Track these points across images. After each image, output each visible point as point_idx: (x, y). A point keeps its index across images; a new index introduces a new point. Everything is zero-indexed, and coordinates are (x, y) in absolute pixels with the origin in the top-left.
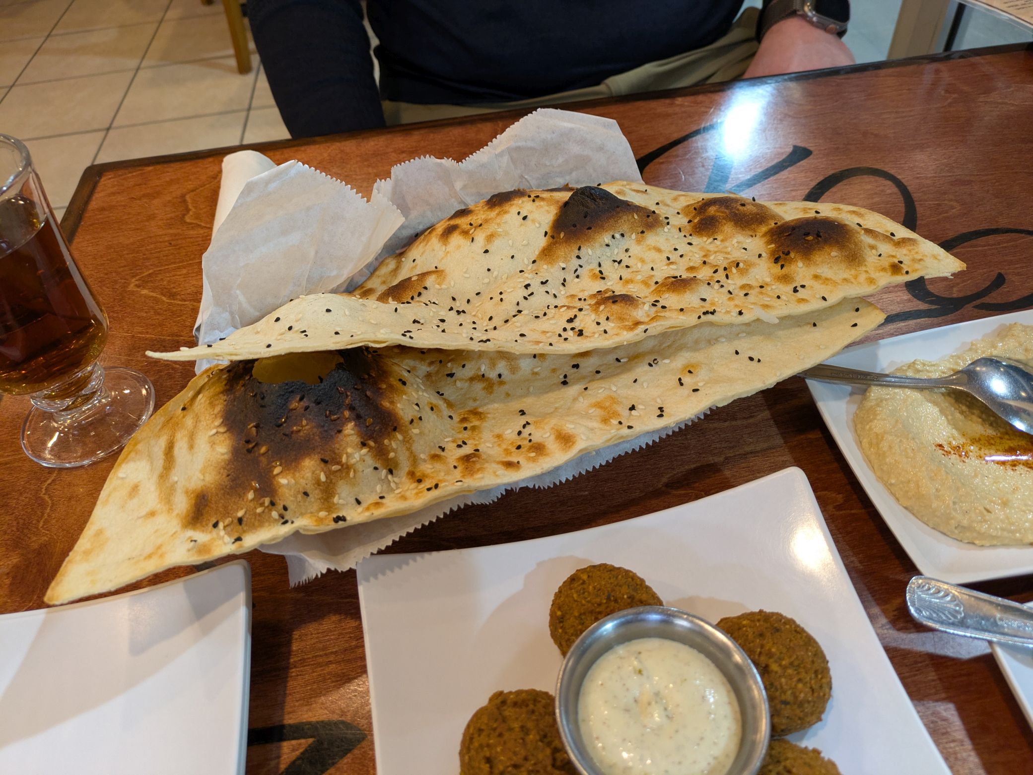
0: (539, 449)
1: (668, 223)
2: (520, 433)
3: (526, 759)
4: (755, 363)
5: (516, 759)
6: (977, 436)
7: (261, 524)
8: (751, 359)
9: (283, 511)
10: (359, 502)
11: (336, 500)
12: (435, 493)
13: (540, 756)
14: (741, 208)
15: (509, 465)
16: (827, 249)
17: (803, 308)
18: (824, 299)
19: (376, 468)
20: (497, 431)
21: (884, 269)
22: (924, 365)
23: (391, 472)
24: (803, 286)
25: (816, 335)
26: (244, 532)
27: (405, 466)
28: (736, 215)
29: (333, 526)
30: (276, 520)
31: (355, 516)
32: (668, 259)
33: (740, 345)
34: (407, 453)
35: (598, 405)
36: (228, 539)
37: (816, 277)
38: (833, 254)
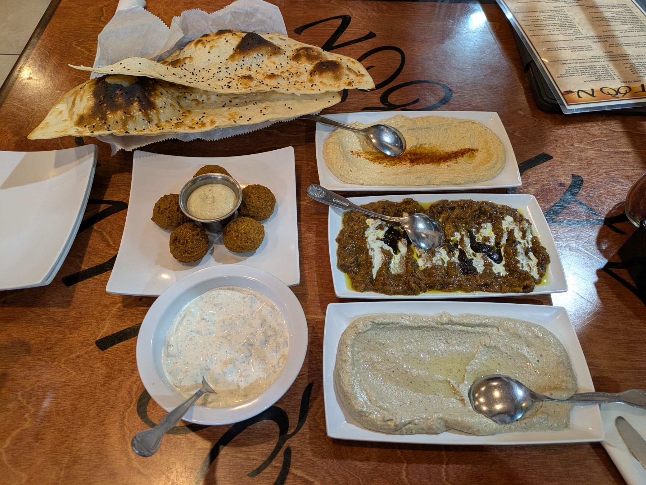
0: (203, 124)
1: (284, 54)
2: (200, 119)
3: (169, 207)
4: (290, 109)
5: (167, 207)
6: (368, 151)
7: (101, 129)
8: (289, 108)
9: (108, 127)
10: (136, 129)
11: (127, 126)
12: (162, 131)
13: (174, 208)
14: (311, 52)
15: (191, 128)
16: (328, 72)
17: (312, 92)
18: (320, 90)
19: (143, 119)
20: (193, 118)
21: (345, 83)
22: (359, 124)
23: (149, 122)
24: (316, 85)
25: (316, 103)
26: (95, 130)
27: (155, 122)
28: (308, 54)
29: (124, 134)
30: (106, 129)
31: (133, 133)
32: (277, 67)
33: (286, 102)
34: (157, 118)
35: (230, 115)
36: (88, 131)
37: (321, 82)
38: (330, 75)
